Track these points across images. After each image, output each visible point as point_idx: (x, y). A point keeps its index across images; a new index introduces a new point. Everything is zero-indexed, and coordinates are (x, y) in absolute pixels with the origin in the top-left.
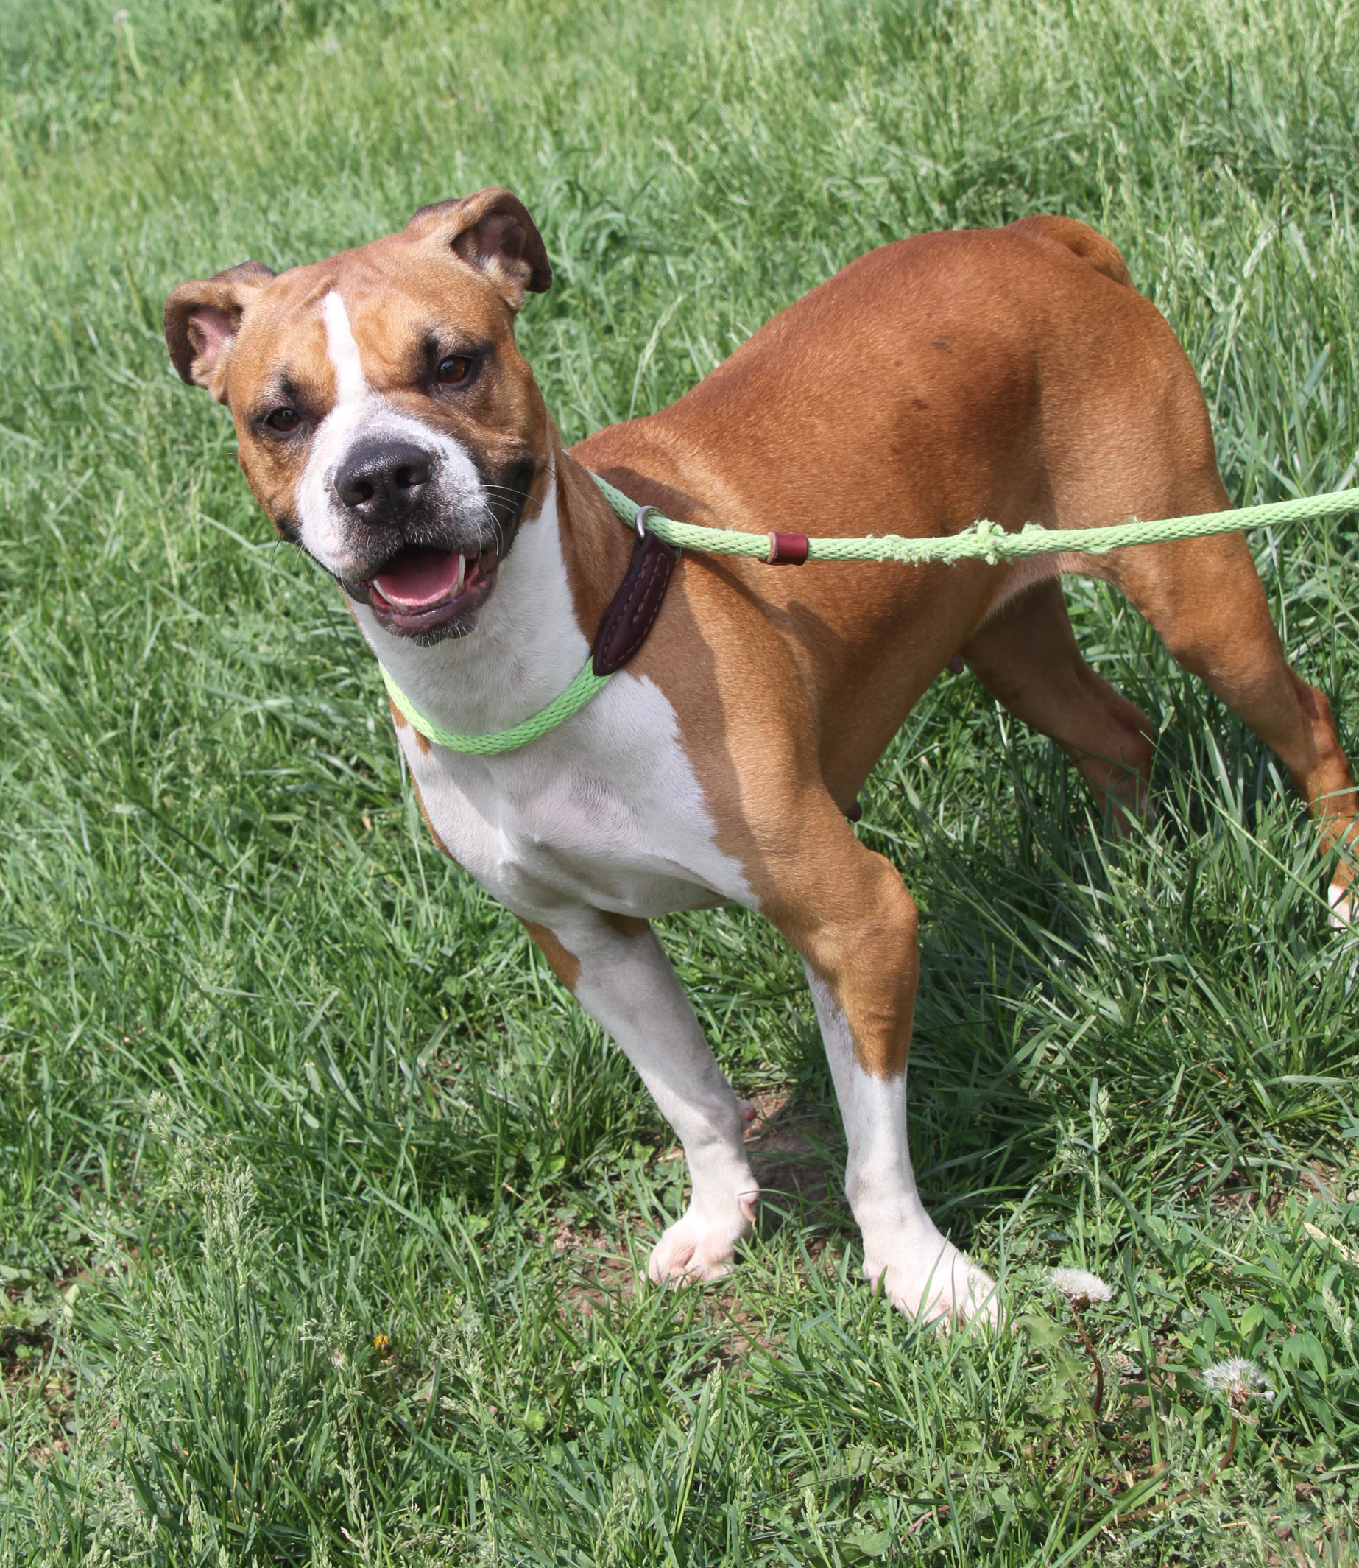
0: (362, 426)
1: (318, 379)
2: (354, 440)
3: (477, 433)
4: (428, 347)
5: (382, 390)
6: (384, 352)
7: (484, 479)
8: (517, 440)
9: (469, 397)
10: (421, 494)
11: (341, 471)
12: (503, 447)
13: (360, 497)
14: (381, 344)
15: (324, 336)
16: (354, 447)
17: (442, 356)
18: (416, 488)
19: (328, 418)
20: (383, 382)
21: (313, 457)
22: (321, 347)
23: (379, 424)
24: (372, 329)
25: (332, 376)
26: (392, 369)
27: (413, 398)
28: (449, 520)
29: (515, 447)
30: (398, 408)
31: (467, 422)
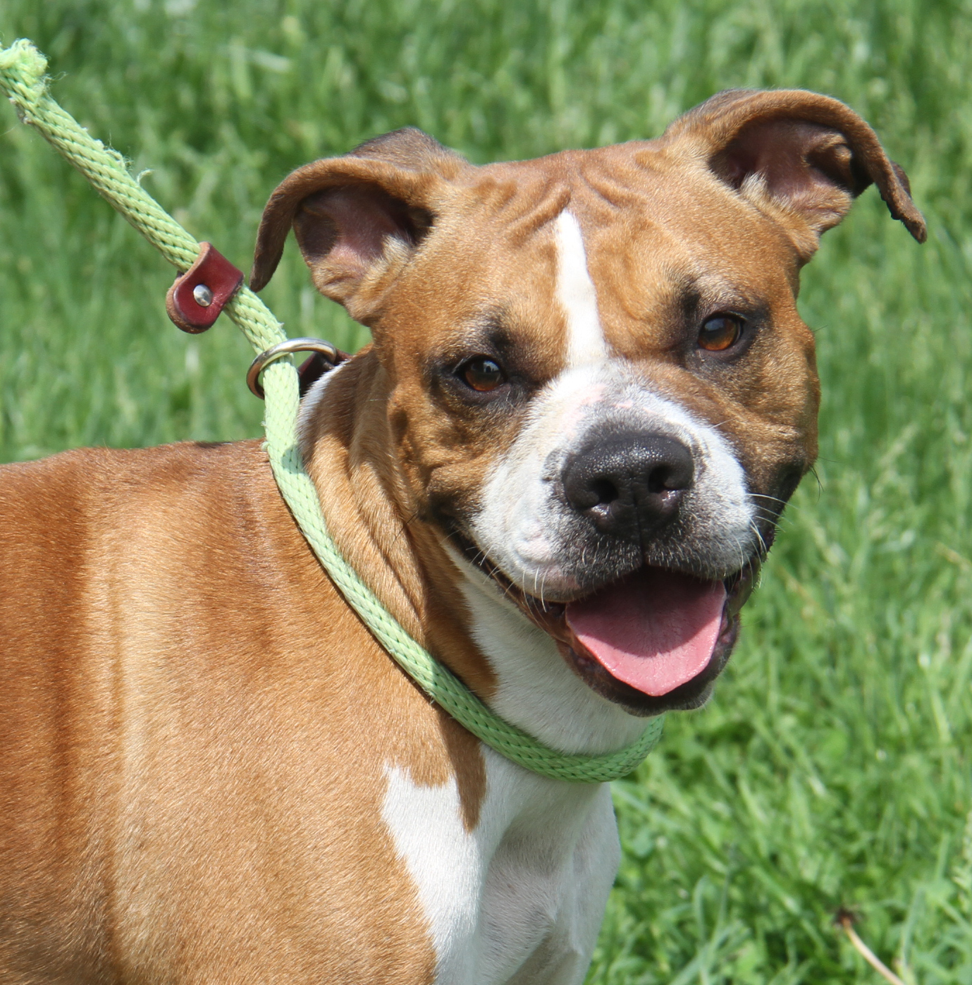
0: (605, 404)
1: (543, 330)
2: (594, 421)
3: (744, 421)
4: (688, 300)
5: (628, 356)
6: (628, 303)
7: (752, 488)
8: (791, 433)
9: (738, 376)
10: (678, 503)
11: (571, 460)
12: (772, 440)
13: (597, 498)
14: (625, 290)
15: (553, 271)
16: (593, 431)
17: (705, 313)
18: (671, 495)
19: (552, 384)
20: (628, 345)
21: (526, 434)
22: (547, 287)
23: (629, 404)
24: (616, 266)
25: (561, 326)
26: (639, 328)
27: (671, 372)
28: (705, 539)
29: (787, 442)
30: (651, 384)
31: (733, 408)
